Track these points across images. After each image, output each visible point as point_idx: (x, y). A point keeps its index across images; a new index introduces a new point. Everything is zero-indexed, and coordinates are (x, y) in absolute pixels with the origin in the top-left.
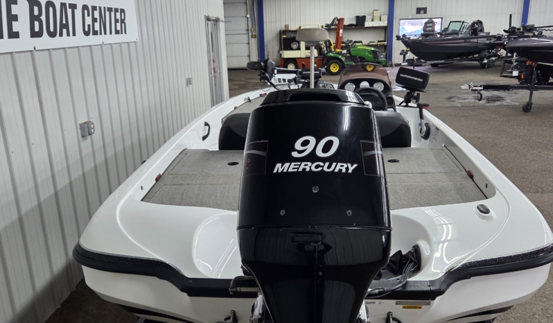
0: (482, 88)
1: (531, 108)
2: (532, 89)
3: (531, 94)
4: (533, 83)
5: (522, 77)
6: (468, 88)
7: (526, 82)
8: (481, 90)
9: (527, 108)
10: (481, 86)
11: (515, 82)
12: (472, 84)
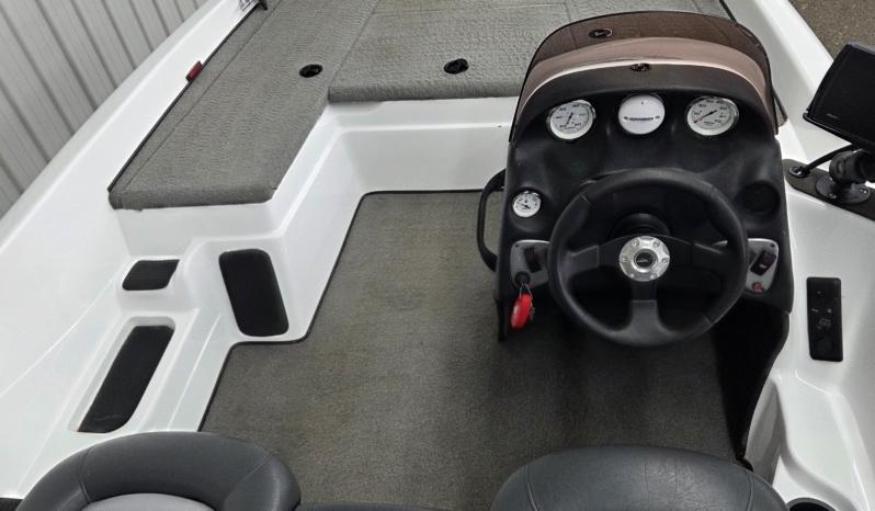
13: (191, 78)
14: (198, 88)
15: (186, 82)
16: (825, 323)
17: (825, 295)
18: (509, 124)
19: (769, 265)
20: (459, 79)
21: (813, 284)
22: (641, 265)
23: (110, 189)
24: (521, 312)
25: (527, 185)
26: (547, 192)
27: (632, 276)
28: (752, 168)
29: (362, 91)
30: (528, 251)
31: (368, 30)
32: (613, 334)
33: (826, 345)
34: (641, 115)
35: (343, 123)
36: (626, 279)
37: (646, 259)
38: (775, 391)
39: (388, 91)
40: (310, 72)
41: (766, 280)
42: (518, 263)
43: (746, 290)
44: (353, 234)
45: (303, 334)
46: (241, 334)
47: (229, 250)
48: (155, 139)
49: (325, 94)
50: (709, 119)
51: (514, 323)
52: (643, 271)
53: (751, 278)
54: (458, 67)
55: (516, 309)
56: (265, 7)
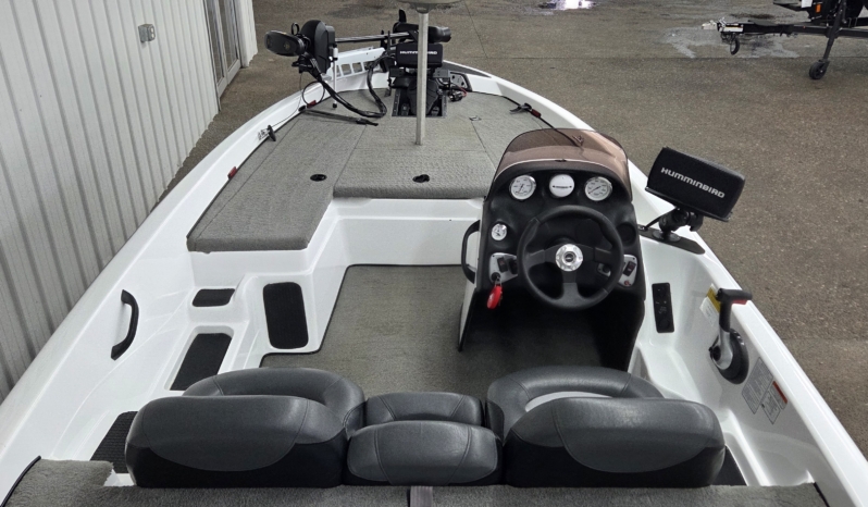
0: (741, 30)
1: (824, 72)
2: (832, 35)
3: (830, 45)
4: (836, 23)
5: (818, 10)
6: (716, 27)
7: (823, 20)
8: (738, 33)
9: (817, 72)
10: (739, 26)
11: (803, 17)
12: (723, 22)
13: (231, 176)
14: (237, 183)
15: (227, 179)
16: (663, 309)
17: (662, 292)
18: (490, 185)
19: (633, 269)
20: (425, 185)
21: (655, 287)
22: (568, 261)
23: (188, 237)
24: (494, 298)
25: (500, 220)
26: (512, 225)
27: (563, 268)
28: (621, 216)
29: (358, 190)
30: (500, 260)
31: (354, 157)
32: (554, 302)
33: (664, 323)
34: (562, 185)
35: (341, 212)
36: (559, 270)
37: (570, 257)
38: (639, 353)
39: (375, 190)
40: (318, 178)
41: (631, 279)
42: (494, 267)
43: (620, 284)
44: (344, 290)
45: (317, 348)
46: (272, 347)
47: (272, 282)
48: (213, 211)
49: (332, 192)
50: (597, 191)
51: (489, 305)
52: (569, 264)
53: (623, 279)
54: (424, 178)
55: (491, 297)
56: (274, 140)
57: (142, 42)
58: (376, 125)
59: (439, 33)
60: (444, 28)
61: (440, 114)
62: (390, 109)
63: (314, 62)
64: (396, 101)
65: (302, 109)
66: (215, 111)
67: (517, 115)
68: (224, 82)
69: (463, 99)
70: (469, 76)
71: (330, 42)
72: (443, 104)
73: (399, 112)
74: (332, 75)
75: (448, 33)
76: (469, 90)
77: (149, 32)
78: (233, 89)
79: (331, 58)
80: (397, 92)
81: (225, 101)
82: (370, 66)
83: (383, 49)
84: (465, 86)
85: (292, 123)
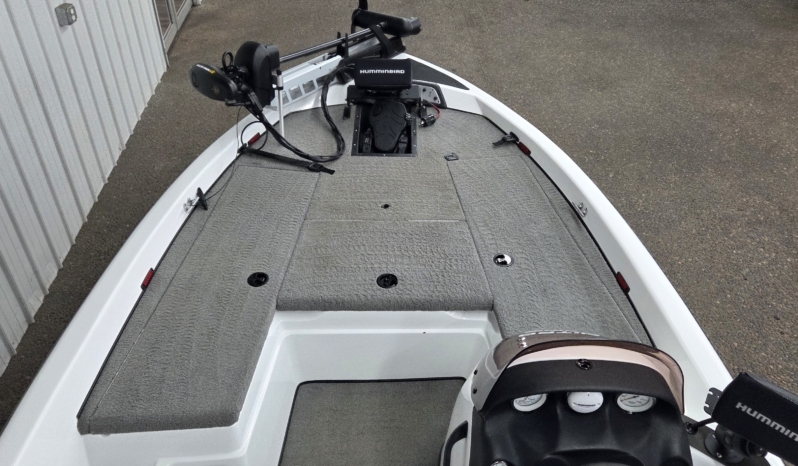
13: (145, 286)
14: (153, 295)
15: (141, 290)
20: (391, 293)
23: (79, 416)
29: (307, 301)
31: (304, 237)
35: (287, 326)
39: (330, 303)
40: (258, 280)
49: (274, 303)
54: (388, 281)
56: (206, 208)
57: (61, 25)
58: (332, 172)
59: (406, 26)
60: (413, 19)
61: (409, 150)
62: (349, 144)
63: (254, 97)
64: (356, 127)
65: (243, 151)
66: (162, 69)
67: (502, 150)
68: (173, 30)
69: (437, 121)
70: (442, 87)
71: (274, 64)
72: (413, 131)
73: (359, 150)
74: (277, 105)
75: (416, 25)
76: (442, 106)
77: (69, 15)
78: (183, 36)
79: (274, 86)
80: (357, 110)
81: (173, 55)
82: (325, 82)
83: (339, 58)
84: (438, 101)
85: (229, 173)
